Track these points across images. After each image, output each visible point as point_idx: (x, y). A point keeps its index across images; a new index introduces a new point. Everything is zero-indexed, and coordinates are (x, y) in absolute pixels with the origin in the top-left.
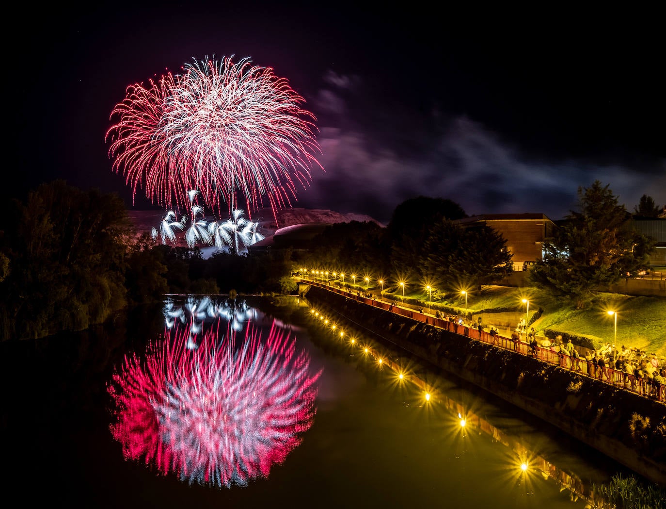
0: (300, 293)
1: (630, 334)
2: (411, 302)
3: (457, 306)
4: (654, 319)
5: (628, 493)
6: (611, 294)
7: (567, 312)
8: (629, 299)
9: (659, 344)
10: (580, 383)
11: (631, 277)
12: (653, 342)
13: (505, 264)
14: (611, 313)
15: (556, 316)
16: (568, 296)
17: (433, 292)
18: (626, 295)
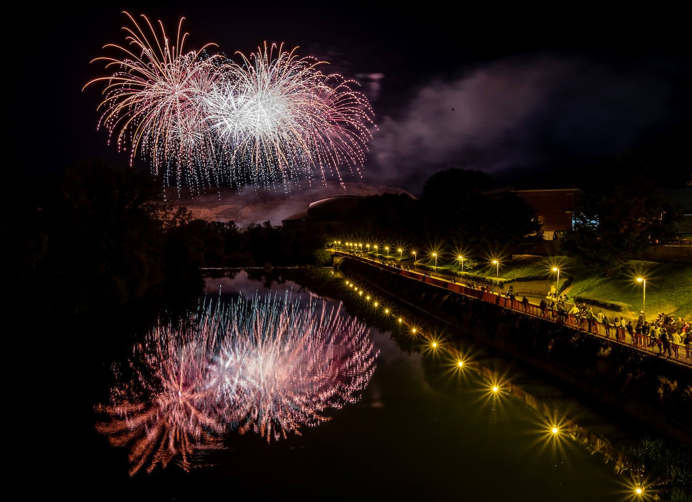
0: (334, 264)
1: (659, 300)
2: (444, 272)
3: (489, 275)
4: (682, 285)
5: (657, 454)
6: (640, 261)
7: (597, 279)
8: (659, 266)
9: (687, 309)
10: (610, 349)
11: (659, 244)
12: (680, 308)
13: (536, 234)
14: (640, 280)
15: (586, 283)
16: (598, 264)
17: (464, 262)
18: (655, 262)
